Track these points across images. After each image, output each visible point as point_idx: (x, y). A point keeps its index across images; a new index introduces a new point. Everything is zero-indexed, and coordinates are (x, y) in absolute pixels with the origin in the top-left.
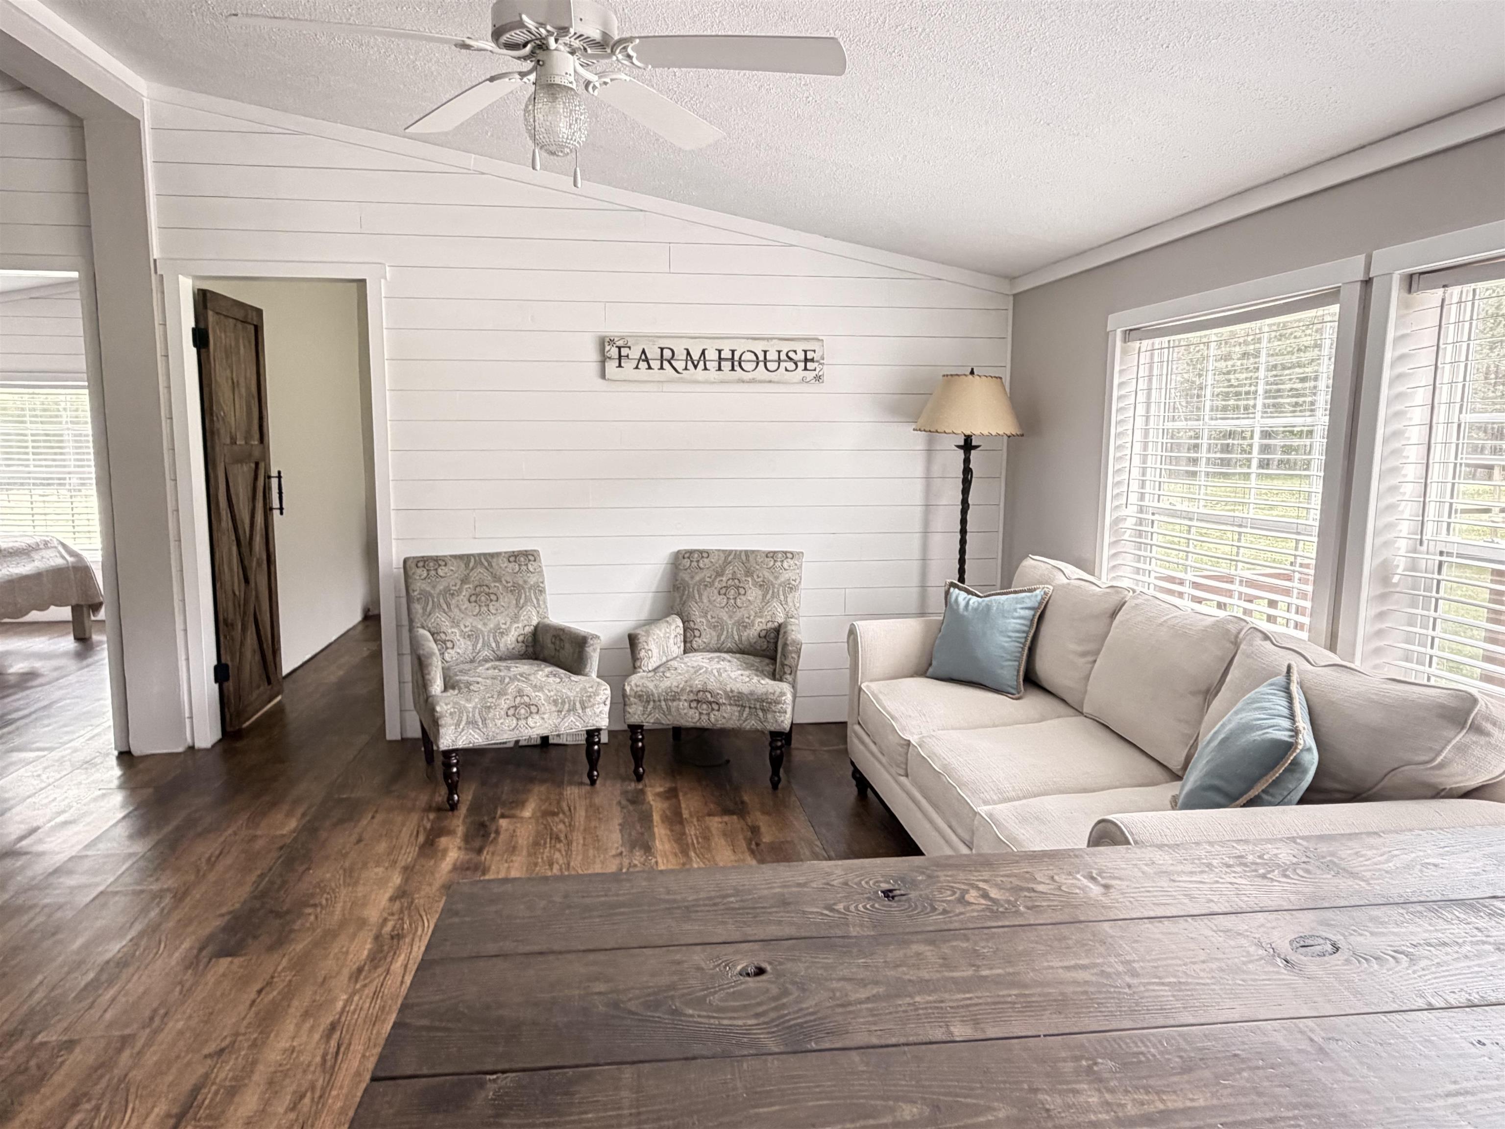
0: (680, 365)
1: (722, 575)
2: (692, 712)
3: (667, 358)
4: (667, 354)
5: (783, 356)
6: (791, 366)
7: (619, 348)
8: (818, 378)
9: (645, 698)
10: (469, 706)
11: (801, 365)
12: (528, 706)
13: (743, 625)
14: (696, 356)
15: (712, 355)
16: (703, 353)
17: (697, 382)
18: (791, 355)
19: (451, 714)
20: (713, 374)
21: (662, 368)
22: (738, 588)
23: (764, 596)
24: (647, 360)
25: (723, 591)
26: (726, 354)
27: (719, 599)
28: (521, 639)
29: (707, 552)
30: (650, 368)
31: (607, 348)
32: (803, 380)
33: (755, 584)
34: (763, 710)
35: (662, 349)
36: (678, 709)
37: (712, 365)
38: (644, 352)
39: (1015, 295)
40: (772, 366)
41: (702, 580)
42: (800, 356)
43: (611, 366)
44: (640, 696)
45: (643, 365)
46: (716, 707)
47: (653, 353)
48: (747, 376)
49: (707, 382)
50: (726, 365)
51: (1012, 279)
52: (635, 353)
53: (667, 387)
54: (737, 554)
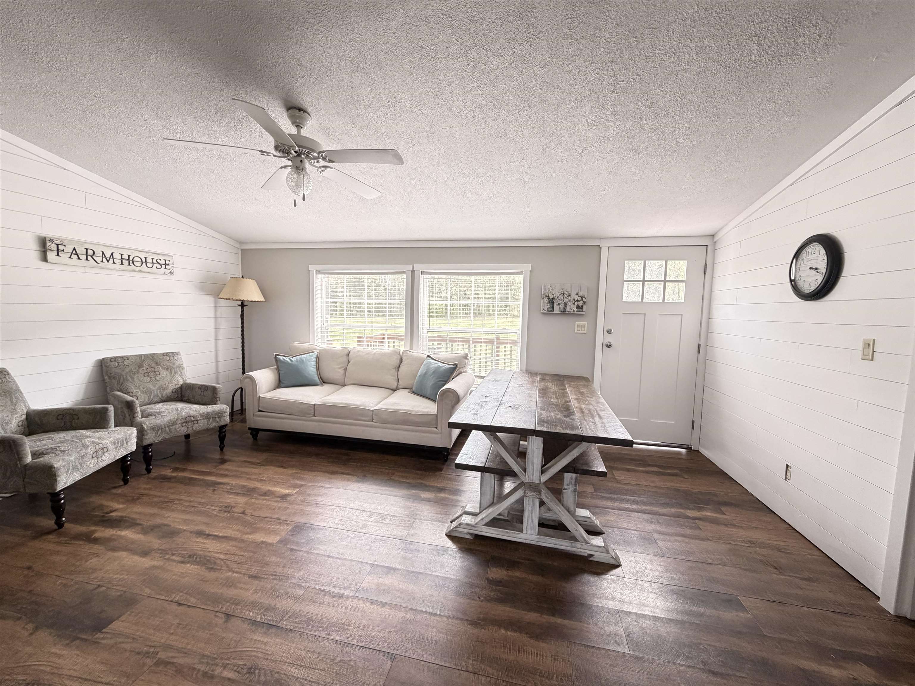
0: (99, 260)
1: (143, 367)
2: (183, 428)
3: (90, 255)
4: (90, 252)
5: (155, 261)
6: (159, 266)
7: (57, 245)
8: (171, 273)
9: (156, 429)
10: (72, 458)
11: (163, 266)
12: (103, 449)
13: (161, 388)
14: (108, 256)
15: (117, 256)
16: (112, 254)
17: (108, 269)
18: (159, 261)
19: (64, 466)
20: (118, 266)
21: (87, 259)
22: (155, 372)
23: (170, 373)
24: (77, 254)
25: (145, 375)
26: (125, 257)
27: (145, 378)
28: (20, 424)
29: (126, 357)
30: (79, 258)
31: (48, 244)
32: (165, 274)
33: (163, 368)
34: (219, 417)
35: (87, 249)
36: (175, 429)
37: (118, 261)
38: (74, 249)
39: (242, 250)
40: (150, 265)
41: (131, 371)
42: (163, 262)
43: (51, 256)
44: (153, 429)
45: (74, 257)
46: (196, 422)
47: (81, 250)
48: (137, 269)
49: (115, 270)
50: (126, 262)
51: (241, 243)
52: (69, 249)
53: (87, 270)
54: (147, 356)
